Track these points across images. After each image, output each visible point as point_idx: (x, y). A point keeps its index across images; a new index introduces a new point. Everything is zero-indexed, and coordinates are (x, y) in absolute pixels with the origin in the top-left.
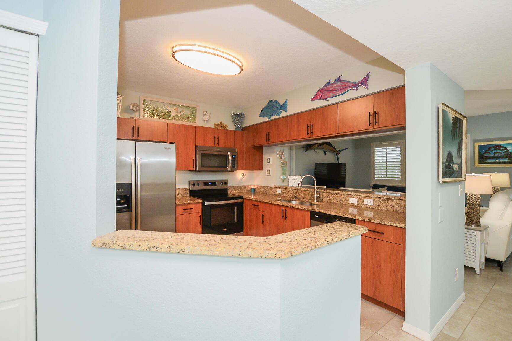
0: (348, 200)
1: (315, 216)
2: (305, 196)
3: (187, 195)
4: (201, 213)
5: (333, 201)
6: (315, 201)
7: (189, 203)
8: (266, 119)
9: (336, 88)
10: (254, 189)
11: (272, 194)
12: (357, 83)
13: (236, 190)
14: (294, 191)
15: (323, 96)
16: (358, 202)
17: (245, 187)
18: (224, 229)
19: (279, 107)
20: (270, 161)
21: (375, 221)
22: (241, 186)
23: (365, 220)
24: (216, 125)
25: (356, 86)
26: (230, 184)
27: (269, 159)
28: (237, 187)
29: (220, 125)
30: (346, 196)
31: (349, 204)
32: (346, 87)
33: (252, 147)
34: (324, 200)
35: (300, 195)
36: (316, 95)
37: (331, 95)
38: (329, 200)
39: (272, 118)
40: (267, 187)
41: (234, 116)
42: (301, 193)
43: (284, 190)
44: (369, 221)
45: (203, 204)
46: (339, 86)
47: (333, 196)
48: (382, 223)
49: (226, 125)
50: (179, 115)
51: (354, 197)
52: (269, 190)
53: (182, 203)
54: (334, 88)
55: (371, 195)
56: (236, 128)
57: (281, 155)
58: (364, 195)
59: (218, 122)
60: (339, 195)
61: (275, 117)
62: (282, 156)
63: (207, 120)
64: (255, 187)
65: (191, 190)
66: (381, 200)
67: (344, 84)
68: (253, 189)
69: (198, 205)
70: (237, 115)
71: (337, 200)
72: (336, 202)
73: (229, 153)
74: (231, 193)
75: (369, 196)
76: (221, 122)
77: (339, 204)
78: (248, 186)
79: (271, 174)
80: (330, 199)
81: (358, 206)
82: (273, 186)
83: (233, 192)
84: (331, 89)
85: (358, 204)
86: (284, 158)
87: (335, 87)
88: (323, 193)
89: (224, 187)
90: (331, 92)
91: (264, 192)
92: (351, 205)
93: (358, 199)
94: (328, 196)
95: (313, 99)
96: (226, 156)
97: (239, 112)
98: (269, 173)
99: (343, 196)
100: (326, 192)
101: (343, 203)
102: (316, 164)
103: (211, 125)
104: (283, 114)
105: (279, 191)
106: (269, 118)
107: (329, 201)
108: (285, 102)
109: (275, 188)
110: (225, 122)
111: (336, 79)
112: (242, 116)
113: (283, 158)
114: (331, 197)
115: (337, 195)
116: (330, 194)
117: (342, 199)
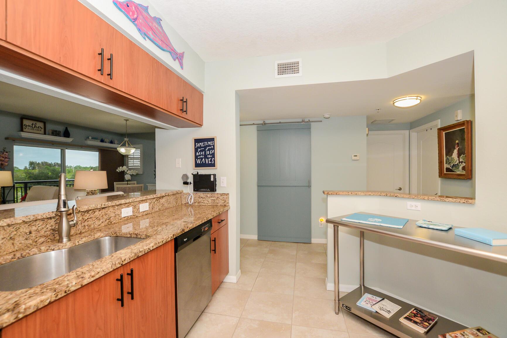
0: (119, 213)
5: (92, 226)
16: (133, 212)
30: (116, 207)
31: (121, 220)
38: (84, 226)
51: (128, 207)
55: (148, 196)
58: (141, 199)
60: (104, 209)
66: (154, 200)
71: (101, 221)
75: (146, 199)
80: (86, 224)
81: (132, 219)
85: (133, 214)
93: (132, 208)
94: (81, 218)
99: (112, 211)
101: (113, 223)
107: (84, 228)
114: (88, 219)
115: (100, 212)
116: (86, 214)
117: (111, 216)
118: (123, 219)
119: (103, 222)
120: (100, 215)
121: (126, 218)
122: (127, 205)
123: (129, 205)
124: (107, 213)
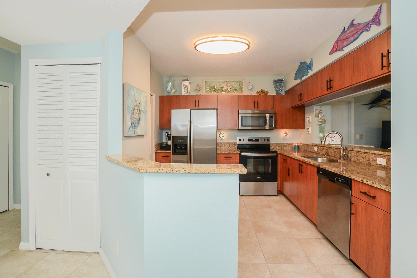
0: (376, 160)
1: (321, 172)
2: (336, 154)
3: (236, 148)
4: (239, 161)
5: (360, 161)
6: (342, 159)
7: (229, 153)
8: (298, 81)
9: (350, 34)
10: (298, 147)
11: (310, 152)
12: (368, 23)
13: (279, 147)
14: (327, 148)
15: (338, 47)
16: (387, 163)
17: (289, 144)
18: (258, 177)
19: (306, 67)
20: (309, 120)
21: (367, 182)
22: (285, 143)
23: (358, 180)
24: (257, 92)
25: (367, 27)
26: (272, 141)
27: (309, 118)
28: (280, 143)
29: (262, 92)
30: (374, 155)
31: (377, 165)
32: (358, 30)
33: (292, 108)
34: (353, 159)
35: (331, 153)
36: (333, 48)
37: (345, 43)
38: (357, 159)
39: (303, 78)
40: (307, 145)
41: (275, 83)
42: (332, 151)
43: (319, 148)
44: (362, 181)
45: (240, 154)
46: (352, 31)
47: (360, 155)
48: (375, 185)
49: (267, 91)
50: (229, 88)
51: (382, 157)
52: (308, 147)
53: (224, 153)
54: (347, 35)
56: (277, 93)
57: (318, 114)
59: (259, 90)
60: (366, 154)
61: (304, 78)
62: (320, 114)
63: (250, 89)
64: (298, 145)
65: (238, 144)
67: (356, 28)
68: (296, 147)
69: (236, 155)
70: (278, 81)
71: (365, 160)
72: (364, 162)
73: (267, 115)
74: (274, 149)
76: (262, 89)
77: (367, 164)
78: (292, 144)
79: (310, 133)
80: (358, 158)
81: (386, 168)
82: (311, 144)
83: (276, 148)
84: (345, 37)
85: (387, 165)
86: (322, 116)
87: (348, 33)
88: (352, 152)
89: (266, 143)
90: (345, 41)
91: (305, 149)
92: (379, 166)
93: (386, 160)
94: (356, 154)
95: (331, 53)
96: (264, 117)
97: (281, 78)
98: (309, 132)
99: (371, 156)
100: (354, 150)
101: (371, 164)
102: (383, 122)
103: (254, 93)
104: (311, 73)
105: (316, 149)
106: (300, 80)
107: (357, 160)
108: (311, 62)
109: (313, 145)
110: (265, 89)
111: (349, 26)
112: (282, 82)
113: (320, 116)
114: (359, 156)
115: (365, 155)
116: (358, 153)
117: (370, 159)
118: (378, 165)
119: (365, 161)
120: (364, 156)
121: (380, 165)
122: (381, 156)
123: (384, 157)
124: (368, 156)
